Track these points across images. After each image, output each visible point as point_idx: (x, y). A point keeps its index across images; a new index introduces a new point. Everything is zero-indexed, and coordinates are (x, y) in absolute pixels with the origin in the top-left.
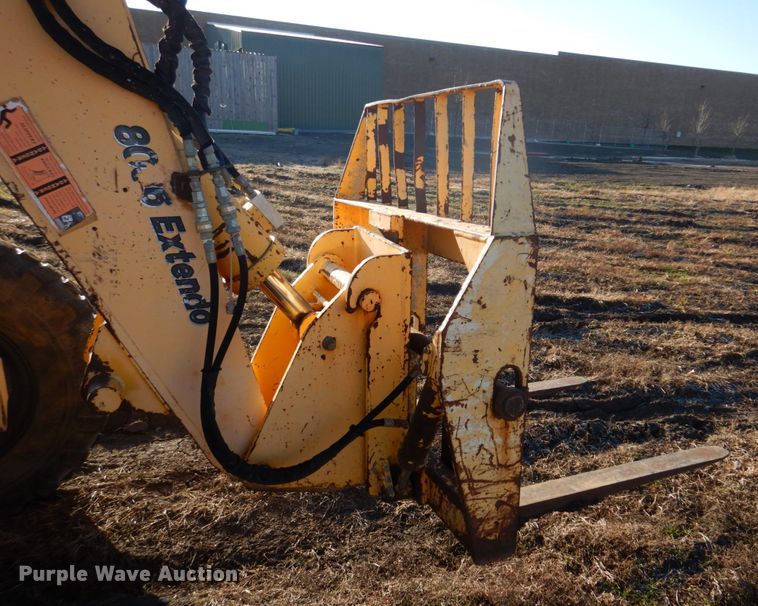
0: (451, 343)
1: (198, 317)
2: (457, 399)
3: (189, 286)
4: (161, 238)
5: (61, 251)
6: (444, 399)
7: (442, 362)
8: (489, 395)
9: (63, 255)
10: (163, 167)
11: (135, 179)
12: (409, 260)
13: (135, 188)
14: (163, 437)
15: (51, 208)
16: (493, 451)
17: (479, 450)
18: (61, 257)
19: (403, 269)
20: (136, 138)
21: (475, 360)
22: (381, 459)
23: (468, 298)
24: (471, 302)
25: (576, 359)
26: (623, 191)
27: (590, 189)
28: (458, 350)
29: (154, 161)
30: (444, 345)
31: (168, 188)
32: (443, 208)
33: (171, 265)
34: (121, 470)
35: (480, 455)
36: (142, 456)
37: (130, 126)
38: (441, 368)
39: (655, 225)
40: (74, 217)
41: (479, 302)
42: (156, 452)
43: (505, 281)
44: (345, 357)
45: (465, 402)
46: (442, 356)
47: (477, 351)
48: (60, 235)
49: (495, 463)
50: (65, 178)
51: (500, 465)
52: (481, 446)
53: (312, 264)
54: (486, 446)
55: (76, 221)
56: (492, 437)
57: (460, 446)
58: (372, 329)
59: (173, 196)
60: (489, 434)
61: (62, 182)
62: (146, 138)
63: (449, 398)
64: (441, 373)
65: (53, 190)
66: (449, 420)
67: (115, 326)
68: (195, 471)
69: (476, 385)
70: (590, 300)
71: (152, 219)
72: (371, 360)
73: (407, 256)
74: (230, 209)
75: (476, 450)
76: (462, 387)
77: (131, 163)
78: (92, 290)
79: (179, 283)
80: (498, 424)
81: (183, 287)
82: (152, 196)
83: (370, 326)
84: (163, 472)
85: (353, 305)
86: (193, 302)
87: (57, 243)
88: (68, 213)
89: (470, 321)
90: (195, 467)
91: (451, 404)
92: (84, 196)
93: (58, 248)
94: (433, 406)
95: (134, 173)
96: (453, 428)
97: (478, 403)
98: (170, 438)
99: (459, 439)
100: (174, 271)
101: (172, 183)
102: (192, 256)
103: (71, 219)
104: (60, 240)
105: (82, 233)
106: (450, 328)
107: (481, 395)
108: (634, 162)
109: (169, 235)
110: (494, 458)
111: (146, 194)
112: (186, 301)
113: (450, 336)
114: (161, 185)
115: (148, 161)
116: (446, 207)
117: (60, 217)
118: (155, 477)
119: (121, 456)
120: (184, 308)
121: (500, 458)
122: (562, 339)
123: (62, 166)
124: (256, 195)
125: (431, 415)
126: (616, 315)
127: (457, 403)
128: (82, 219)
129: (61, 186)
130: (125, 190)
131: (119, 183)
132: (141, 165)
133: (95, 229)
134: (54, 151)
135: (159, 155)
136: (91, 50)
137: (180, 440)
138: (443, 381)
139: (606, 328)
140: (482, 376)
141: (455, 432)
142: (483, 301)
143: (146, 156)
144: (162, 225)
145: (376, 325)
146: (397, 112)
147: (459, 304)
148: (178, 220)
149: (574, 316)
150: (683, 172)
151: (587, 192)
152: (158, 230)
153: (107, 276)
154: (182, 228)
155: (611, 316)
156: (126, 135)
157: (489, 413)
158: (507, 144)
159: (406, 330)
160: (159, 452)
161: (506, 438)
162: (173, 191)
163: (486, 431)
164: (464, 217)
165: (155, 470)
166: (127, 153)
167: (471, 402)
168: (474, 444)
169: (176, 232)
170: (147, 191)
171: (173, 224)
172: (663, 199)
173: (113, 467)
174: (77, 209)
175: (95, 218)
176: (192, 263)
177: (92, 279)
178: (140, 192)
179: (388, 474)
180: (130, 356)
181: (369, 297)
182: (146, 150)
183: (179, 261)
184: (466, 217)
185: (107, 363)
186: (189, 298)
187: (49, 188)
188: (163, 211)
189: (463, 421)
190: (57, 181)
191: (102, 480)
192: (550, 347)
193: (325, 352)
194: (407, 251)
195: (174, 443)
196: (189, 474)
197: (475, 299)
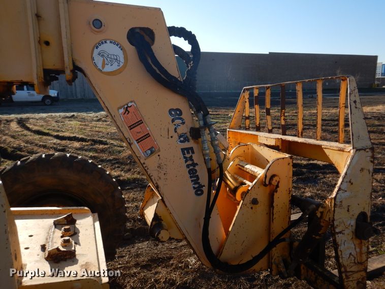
0: (338, 203)
1: (198, 193)
2: (340, 230)
3: (195, 179)
4: (185, 157)
5: (146, 167)
6: (334, 231)
7: (334, 212)
8: (354, 227)
9: (146, 168)
10: (187, 125)
11: (176, 132)
12: (292, 160)
13: (176, 136)
14: (140, 240)
15: (142, 148)
16: (356, 256)
17: (350, 256)
18: (145, 170)
19: (289, 164)
20: (176, 113)
21: (348, 211)
22: (278, 257)
23: (345, 180)
24: (347, 182)
25: (319, 194)
26: (310, 111)
27: (295, 111)
28: (341, 206)
29: (183, 123)
30: (335, 204)
31: (188, 134)
32: (300, 134)
33: (188, 169)
34: (126, 258)
35: (350, 259)
36: (133, 250)
37: (175, 108)
38: (334, 215)
39: (331, 126)
40: (151, 151)
41: (350, 182)
42: (139, 249)
43: (360, 171)
44: (261, 208)
45: (343, 232)
46: (334, 209)
47: (349, 206)
48: (145, 160)
49: (356, 262)
50: (148, 134)
51: (358, 263)
52: (351, 254)
53: (232, 162)
54: (353, 254)
55: (152, 153)
56: (355, 249)
57: (341, 254)
58: (275, 193)
59: (190, 138)
60: (354, 247)
61: (148, 136)
62: (181, 113)
63: (337, 230)
64: (333, 218)
65: (144, 139)
66: (337, 241)
67: (165, 200)
68: (160, 258)
69: (349, 223)
70: (316, 164)
71: (182, 149)
72: (275, 208)
73: (291, 158)
74: (216, 142)
75: (348, 255)
76: (343, 225)
77: (175, 125)
78: (157, 183)
79: (191, 177)
80: (357, 242)
81: (193, 179)
82: (182, 139)
83: (274, 192)
84: (146, 259)
85: (267, 183)
86: (196, 186)
87: (144, 163)
88: (149, 150)
89: (346, 191)
90: (159, 256)
91: (338, 233)
92: (155, 141)
93: (144, 166)
94: (320, 233)
95: (176, 129)
96: (339, 245)
97: (349, 232)
98: (143, 241)
99: (341, 251)
100: (189, 172)
101: (190, 132)
102: (197, 164)
103: (150, 152)
104: (146, 162)
105: (154, 157)
106: (338, 196)
107: (350, 228)
108: (310, 98)
109: (188, 156)
110: (356, 259)
111: (179, 138)
112: (194, 186)
113: (338, 200)
114: (186, 133)
115: (181, 123)
116: (302, 133)
117: (146, 152)
118: (143, 261)
119: (123, 251)
120: (193, 188)
121: (358, 259)
122: (309, 184)
123: (148, 129)
124: (218, 133)
125: (317, 237)
126: (330, 171)
127: (340, 232)
128: (154, 152)
129: (147, 138)
130: (172, 137)
131: (169, 134)
132: (178, 125)
133: (159, 156)
134: (145, 122)
135: (186, 120)
136: (165, 78)
137: (148, 242)
138: (335, 222)
139: (329, 178)
140: (351, 218)
141: (339, 247)
142: (352, 181)
143: (181, 121)
144: (185, 151)
145: (277, 192)
146: (268, 90)
147: (341, 184)
148: (192, 149)
149: (310, 173)
150: (334, 101)
151: (293, 113)
152: (184, 154)
153: (163, 177)
154: (193, 152)
155: (328, 171)
156: (173, 113)
157: (354, 237)
158: (353, 105)
159: (290, 193)
160: (140, 249)
161: (361, 249)
162: (191, 136)
163: (353, 246)
164: (318, 138)
165: (142, 259)
166: (173, 121)
167: (346, 232)
168: (348, 252)
169: (190, 155)
170: (180, 137)
171: (190, 151)
172: (330, 114)
173: (123, 257)
174: (153, 147)
175: (159, 151)
176: (197, 168)
177: (157, 178)
178: (177, 137)
179: (282, 264)
180: (171, 213)
181: (275, 179)
182: (181, 119)
183: (191, 167)
184: (319, 138)
185: (160, 217)
186: (195, 184)
187: (142, 139)
188: (186, 145)
189: (343, 241)
190: (145, 135)
191: (119, 264)
192: (305, 189)
193: (252, 205)
194: (290, 155)
195: (146, 243)
196: (157, 259)
197: (348, 180)
